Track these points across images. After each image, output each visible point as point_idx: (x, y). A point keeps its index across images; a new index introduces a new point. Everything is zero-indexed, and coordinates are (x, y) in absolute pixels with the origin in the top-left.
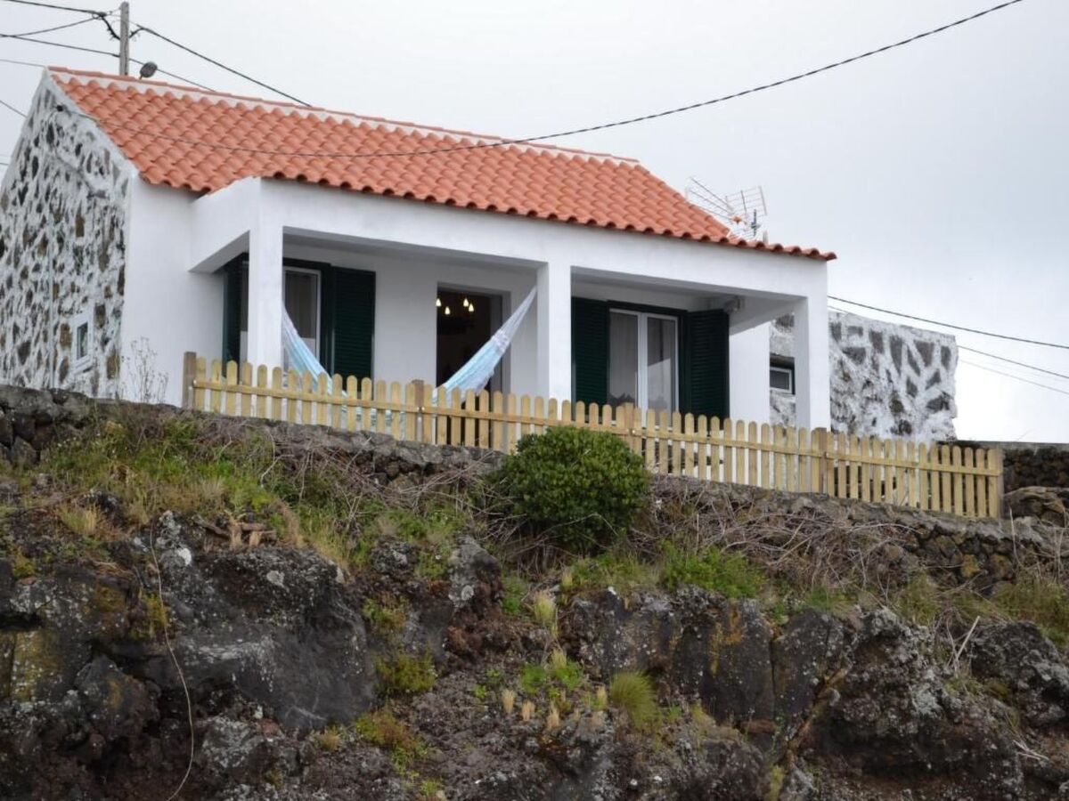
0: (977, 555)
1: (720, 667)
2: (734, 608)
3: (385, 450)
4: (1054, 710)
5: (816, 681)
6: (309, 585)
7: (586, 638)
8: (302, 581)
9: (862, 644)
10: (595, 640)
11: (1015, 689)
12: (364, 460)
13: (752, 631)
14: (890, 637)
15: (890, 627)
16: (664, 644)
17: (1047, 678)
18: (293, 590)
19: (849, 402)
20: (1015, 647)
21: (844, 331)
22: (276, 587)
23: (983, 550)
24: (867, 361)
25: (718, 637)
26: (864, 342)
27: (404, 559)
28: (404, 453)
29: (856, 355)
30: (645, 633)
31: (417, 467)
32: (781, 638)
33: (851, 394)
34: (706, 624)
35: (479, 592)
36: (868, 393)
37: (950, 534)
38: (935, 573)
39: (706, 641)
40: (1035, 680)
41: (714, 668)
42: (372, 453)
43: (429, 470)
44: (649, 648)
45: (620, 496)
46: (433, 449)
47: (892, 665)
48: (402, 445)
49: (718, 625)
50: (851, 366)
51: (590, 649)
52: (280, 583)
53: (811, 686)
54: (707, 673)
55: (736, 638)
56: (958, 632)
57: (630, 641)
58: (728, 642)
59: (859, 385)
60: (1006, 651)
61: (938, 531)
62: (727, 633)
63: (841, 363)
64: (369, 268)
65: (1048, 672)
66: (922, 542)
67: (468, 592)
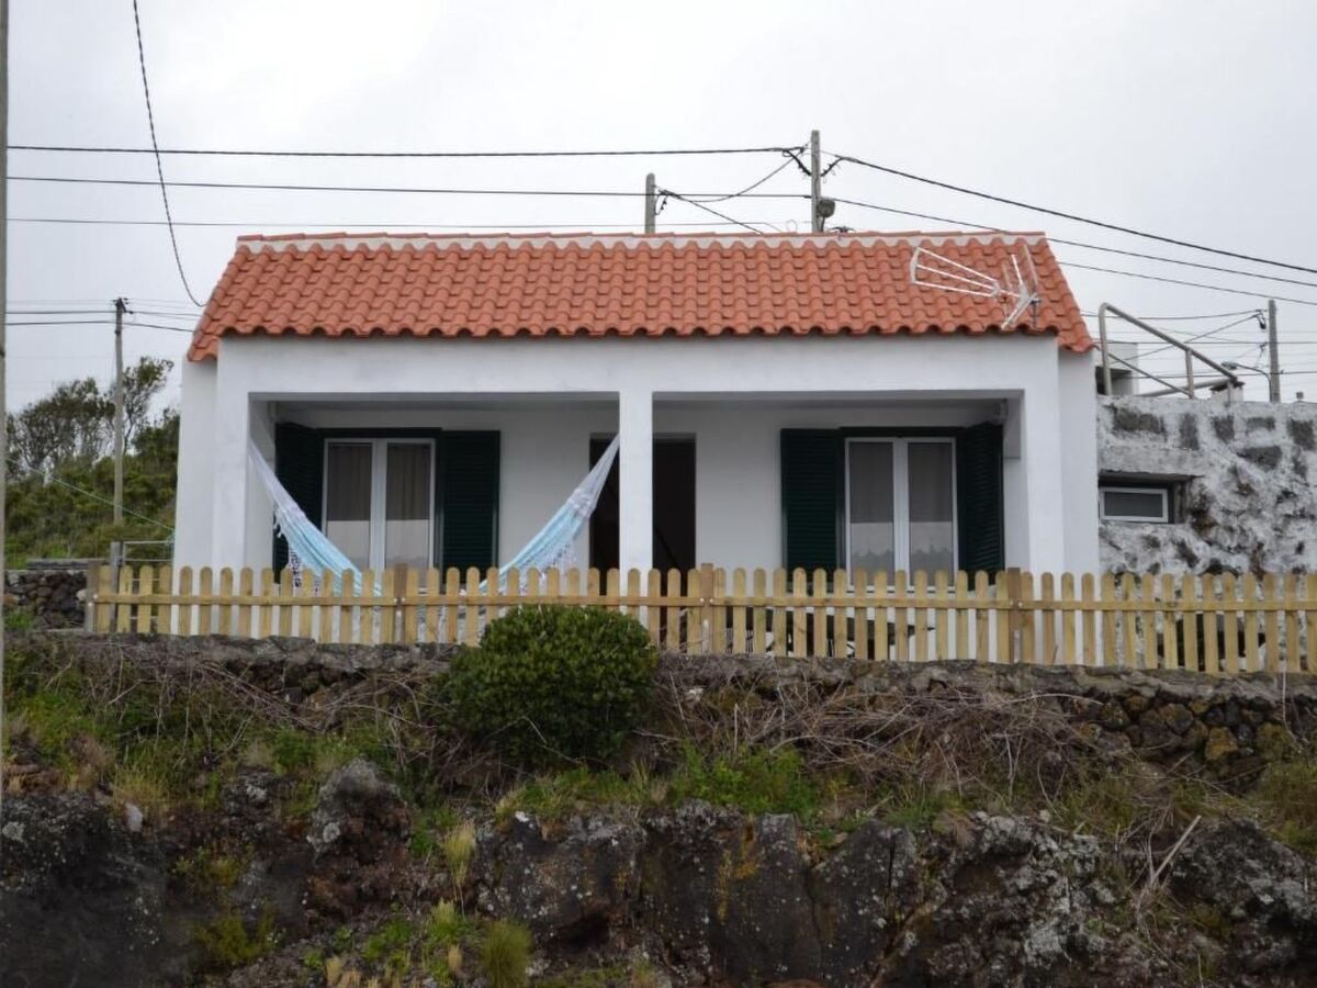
0: (1234, 729)
1: (730, 910)
2: (749, 829)
3: (300, 658)
4: (1280, 947)
5: (881, 922)
6: (53, 837)
7: (484, 882)
8: (45, 832)
9: (965, 867)
10: (496, 883)
11: (1226, 913)
12: (262, 674)
13: (770, 859)
14: (1012, 853)
15: (1002, 840)
16: (606, 884)
17: (1267, 899)
18: (33, 845)
19: (1252, 524)
20: (1230, 858)
21: (1239, 426)
22: (15, 843)
23: (1245, 720)
24: (1285, 464)
25: (726, 871)
26: (1281, 438)
27: (261, 794)
28: (327, 658)
29: (1266, 458)
30: (573, 870)
31: (345, 675)
32: (821, 866)
33: (1257, 513)
34: (710, 851)
35: (344, 828)
36: (1288, 508)
37: (1185, 701)
38: (1162, 758)
39: (711, 874)
40: (1254, 906)
41: (721, 912)
42: (282, 662)
43: (360, 675)
44: (582, 889)
46: (368, 650)
47: (1004, 894)
48: (324, 648)
49: (727, 853)
50: (1254, 473)
51: (492, 897)
52: (18, 837)
53: (876, 929)
54: (713, 917)
55: (749, 869)
57: (548, 881)
58: (740, 876)
59: (1271, 500)
60: (1220, 865)
62: (737, 863)
63: (1235, 471)
65: (1270, 891)
67: (332, 831)
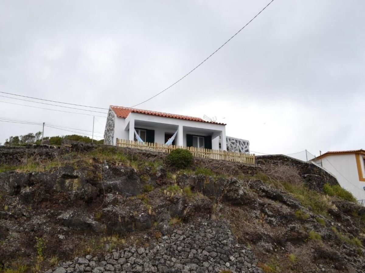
0: (251, 170)
1: (205, 187)
2: (208, 177)
3: (148, 153)
4: (264, 194)
5: (222, 189)
6: (128, 172)
7: (180, 182)
8: (127, 171)
9: (230, 183)
10: (182, 182)
11: (257, 190)
12: (144, 154)
13: (211, 181)
14: (235, 182)
15: (235, 180)
16: (195, 183)
17: (262, 188)
18: (125, 173)
19: (232, 150)
20: (257, 184)
21: (231, 140)
22: (123, 172)
23: (252, 169)
24: (235, 144)
25: (205, 182)
26: (234, 141)
27: (149, 169)
28: (151, 153)
29: (233, 143)
30: (191, 181)
31: (154, 155)
32: (216, 182)
33: (232, 149)
34: (203, 180)
35: (162, 174)
36: (235, 149)
37: (246, 166)
38: (244, 173)
39: (203, 183)
40: (260, 189)
41: (204, 187)
42: (146, 153)
43: (156, 156)
44: (192, 183)
45: (188, 159)
46: (157, 152)
47: (236, 187)
48: (151, 152)
49: (205, 180)
50: (232, 145)
51: (181, 184)
52: (123, 171)
53: (222, 190)
54: (203, 188)
55: (208, 182)
56: (248, 182)
57: (188, 182)
58: (207, 183)
59: (234, 148)
60: (255, 184)
61: (244, 166)
62: (207, 181)
63: (231, 144)
64: (154, 130)
65: (263, 187)
66: (241, 168)
67: (160, 174)
